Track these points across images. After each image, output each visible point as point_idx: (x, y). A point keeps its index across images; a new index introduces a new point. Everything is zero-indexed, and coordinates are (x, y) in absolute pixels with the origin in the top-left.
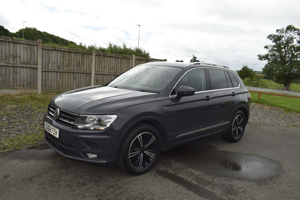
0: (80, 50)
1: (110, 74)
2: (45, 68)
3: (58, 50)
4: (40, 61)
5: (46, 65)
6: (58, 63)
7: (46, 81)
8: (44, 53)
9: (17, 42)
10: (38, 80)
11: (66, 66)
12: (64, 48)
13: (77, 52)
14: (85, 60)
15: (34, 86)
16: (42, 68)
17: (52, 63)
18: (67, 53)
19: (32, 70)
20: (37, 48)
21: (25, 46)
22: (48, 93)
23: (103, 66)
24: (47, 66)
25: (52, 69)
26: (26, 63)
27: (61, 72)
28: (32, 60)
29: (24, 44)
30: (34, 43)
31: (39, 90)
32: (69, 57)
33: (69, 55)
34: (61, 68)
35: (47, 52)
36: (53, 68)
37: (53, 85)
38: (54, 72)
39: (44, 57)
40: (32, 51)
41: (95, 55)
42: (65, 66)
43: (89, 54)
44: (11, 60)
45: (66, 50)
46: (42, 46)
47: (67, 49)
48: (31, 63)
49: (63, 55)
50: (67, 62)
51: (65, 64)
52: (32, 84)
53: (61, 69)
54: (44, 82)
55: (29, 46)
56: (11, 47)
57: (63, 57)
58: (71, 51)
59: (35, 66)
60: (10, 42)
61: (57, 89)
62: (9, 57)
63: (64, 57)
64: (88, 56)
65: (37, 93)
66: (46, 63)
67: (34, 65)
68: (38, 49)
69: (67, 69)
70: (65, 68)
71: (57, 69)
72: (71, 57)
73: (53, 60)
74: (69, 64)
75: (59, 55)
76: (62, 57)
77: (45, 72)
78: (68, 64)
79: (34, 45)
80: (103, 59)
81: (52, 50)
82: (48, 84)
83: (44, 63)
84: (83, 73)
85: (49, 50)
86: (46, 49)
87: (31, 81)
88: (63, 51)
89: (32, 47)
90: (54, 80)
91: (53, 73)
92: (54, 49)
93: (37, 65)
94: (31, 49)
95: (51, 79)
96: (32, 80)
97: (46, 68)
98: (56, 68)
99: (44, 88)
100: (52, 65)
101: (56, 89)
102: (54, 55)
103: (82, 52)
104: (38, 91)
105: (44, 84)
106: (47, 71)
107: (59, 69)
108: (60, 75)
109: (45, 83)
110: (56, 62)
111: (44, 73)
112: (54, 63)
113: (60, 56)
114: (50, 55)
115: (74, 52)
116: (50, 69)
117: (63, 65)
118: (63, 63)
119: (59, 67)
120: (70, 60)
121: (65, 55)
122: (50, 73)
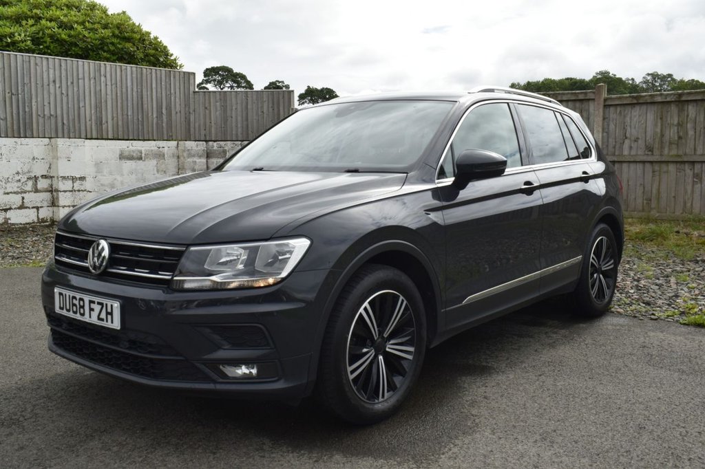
2: (614, 154)
3: (647, 103)
5: (614, 147)
6: (647, 139)
8: (611, 115)
11: (671, 143)
12: (661, 95)
17: (633, 139)
18: (674, 108)
24: (620, 148)
25: (630, 154)
27: (656, 162)
30: (588, 94)
32: (679, 116)
33: (681, 111)
34: (656, 152)
35: (620, 112)
36: (633, 152)
38: (637, 162)
39: (611, 127)
42: (668, 144)
45: (668, 99)
46: (605, 100)
47: (671, 94)
49: (662, 113)
50: (672, 133)
51: (667, 138)
53: (655, 154)
57: (661, 119)
61: (643, 210)
63: (664, 118)
66: (615, 142)
69: (674, 152)
70: (666, 151)
71: (645, 154)
72: (688, 116)
73: (633, 130)
74: (680, 138)
75: (650, 116)
76: (659, 121)
77: (614, 163)
78: (676, 139)
79: (589, 100)
81: (632, 105)
83: (611, 141)
85: (623, 105)
86: (616, 105)
88: (662, 103)
90: (636, 185)
91: (633, 166)
92: (635, 101)
95: (628, 181)
97: (616, 154)
98: (641, 152)
100: (632, 145)
101: (641, 208)
102: (637, 116)
106: (619, 162)
107: (650, 153)
108: (653, 172)
110: (641, 136)
112: (638, 138)
113: (652, 118)
114: (628, 119)
115: (695, 101)
116: (626, 156)
117: (662, 142)
118: (662, 136)
119: (650, 149)
120: (681, 126)
121: (667, 112)
122: (625, 166)
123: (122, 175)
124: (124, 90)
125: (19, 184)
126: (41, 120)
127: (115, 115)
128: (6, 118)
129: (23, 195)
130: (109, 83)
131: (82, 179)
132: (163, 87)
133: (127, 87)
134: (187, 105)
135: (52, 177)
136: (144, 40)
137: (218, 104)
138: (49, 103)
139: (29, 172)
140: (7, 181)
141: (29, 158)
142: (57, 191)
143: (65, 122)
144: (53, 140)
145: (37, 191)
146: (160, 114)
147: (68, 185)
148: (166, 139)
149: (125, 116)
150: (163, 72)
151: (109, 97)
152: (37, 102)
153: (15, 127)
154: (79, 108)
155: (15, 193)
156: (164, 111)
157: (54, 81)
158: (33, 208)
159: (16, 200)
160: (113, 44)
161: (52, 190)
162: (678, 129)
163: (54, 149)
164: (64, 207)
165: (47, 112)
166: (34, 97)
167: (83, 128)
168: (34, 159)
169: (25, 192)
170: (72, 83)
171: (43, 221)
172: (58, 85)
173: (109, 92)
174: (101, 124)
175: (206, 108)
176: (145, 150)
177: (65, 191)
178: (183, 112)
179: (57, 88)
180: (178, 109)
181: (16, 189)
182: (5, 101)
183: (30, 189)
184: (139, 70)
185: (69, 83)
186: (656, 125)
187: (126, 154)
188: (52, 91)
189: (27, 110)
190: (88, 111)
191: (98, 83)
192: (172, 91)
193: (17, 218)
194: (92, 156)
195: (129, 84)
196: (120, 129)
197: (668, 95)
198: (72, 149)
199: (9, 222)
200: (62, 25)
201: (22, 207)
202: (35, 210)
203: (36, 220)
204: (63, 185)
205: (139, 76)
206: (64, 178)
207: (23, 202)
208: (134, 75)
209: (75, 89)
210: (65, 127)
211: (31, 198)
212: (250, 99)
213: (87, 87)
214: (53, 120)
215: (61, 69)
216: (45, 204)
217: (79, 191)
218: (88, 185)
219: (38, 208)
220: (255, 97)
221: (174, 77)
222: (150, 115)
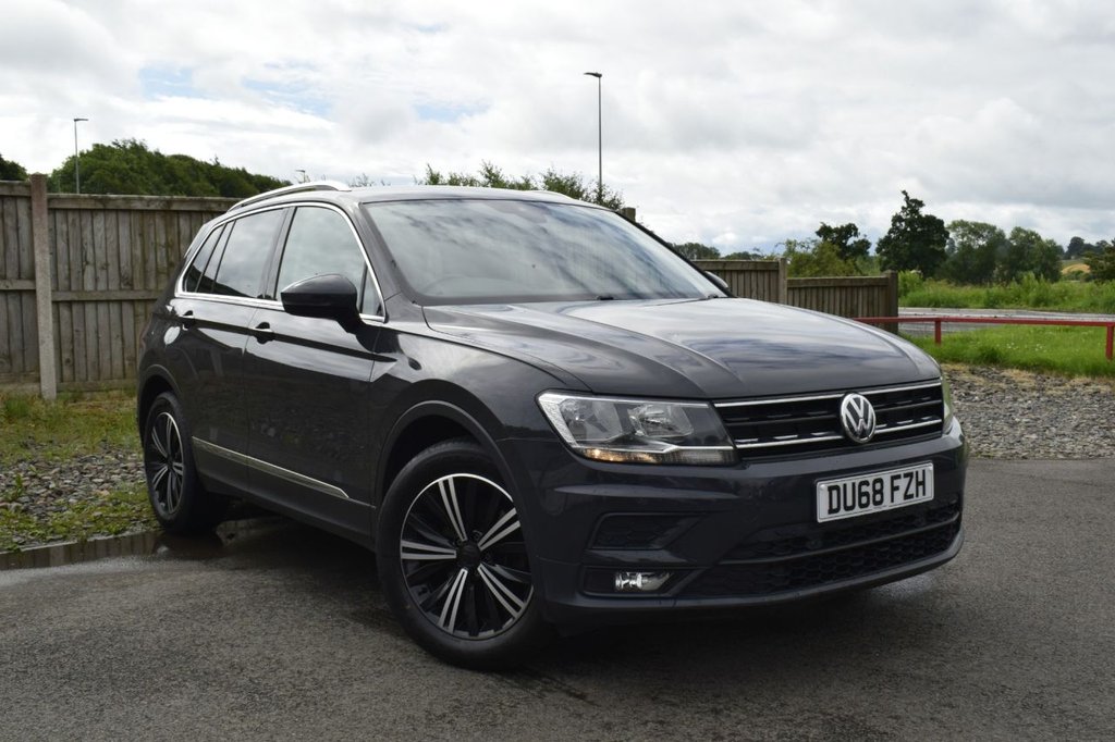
0: (212, 201)
2: (70, 289)
3: (117, 211)
4: (43, 260)
5: (69, 278)
6: (122, 265)
7: (76, 344)
8: (58, 225)
10: (40, 339)
11: (158, 273)
12: (141, 199)
13: (201, 212)
15: (28, 369)
16: (56, 290)
17: (98, 265)
18: (159, 221)
19: (13, 304)
20: (30, 208)
22: (88, 395)
24: (78, 279)
25: (96, 289)
27: (139, 301)
28: (12, 260)
30: (16, 188)
31: (49, 383)
32: (167, 233)
33: (168, 226)
34: (138, 285)
35: (73, 220)
36: (102, 286)
37: (105, 357)
38: (108, 301)
39: (61, 245)
40: (10, 222)
42: (153, 272)
45: (152, 207)
46: (50, 200)
47: (157, 200)
48: (9, 274)
49: (142, 227)
51: (151, 265)
52: (18, 361)
53: (136, 288)
54: (66, 346)
57: (141, 235)
58: (175, 207)
59: (25, 285)
61: (125, 376)
63: (145, 235)
65: (40, 396)
66: (69, 269)
67: (19, 278)
68: (34, 213)
70: (152, 285)
71: (121, 289)
72: (179, 233)
73: (98, 251)
74: (171, 265)
75: (124, 231)
76: (138, 238)
77: (70, 303)
78: (166, 265)
79: (15, 198)
81: (93, 211)
82: (86, 356)
83: (62, 268)
85: (80, 210)
86: (66, 210)
87: (13, 349)
88: (141, 211)
89: (9, 206)
90: (110, 338)
91: (102, 308)
92: (100, 206)
93: (32, 278)
95: (97, 332)
96: (16, 345)
97: (73, 288)
98: (114, 286)
99: (67, 372)
100: (99, 275)
101: (120, 373)
102: (103, 229)
104: (44, 387)
105: (66, 356)
106: (79, 302)
107: (128, 287)
108: (136, 316)
109: (73, 351)
110: (112, 261)
111: (64, 312)
112: (107, 264)
113: (127, 233)
114: (87, 233)
115: (189, 212)
116: (90, 292)
117: (145, 271)
118: (145, 261)
119: (128, 282)
120: (172, 247)
121: (149, 225)
122: (90, 308)
162: (167, 252)
186: (132, 244)
197: (151, 200)
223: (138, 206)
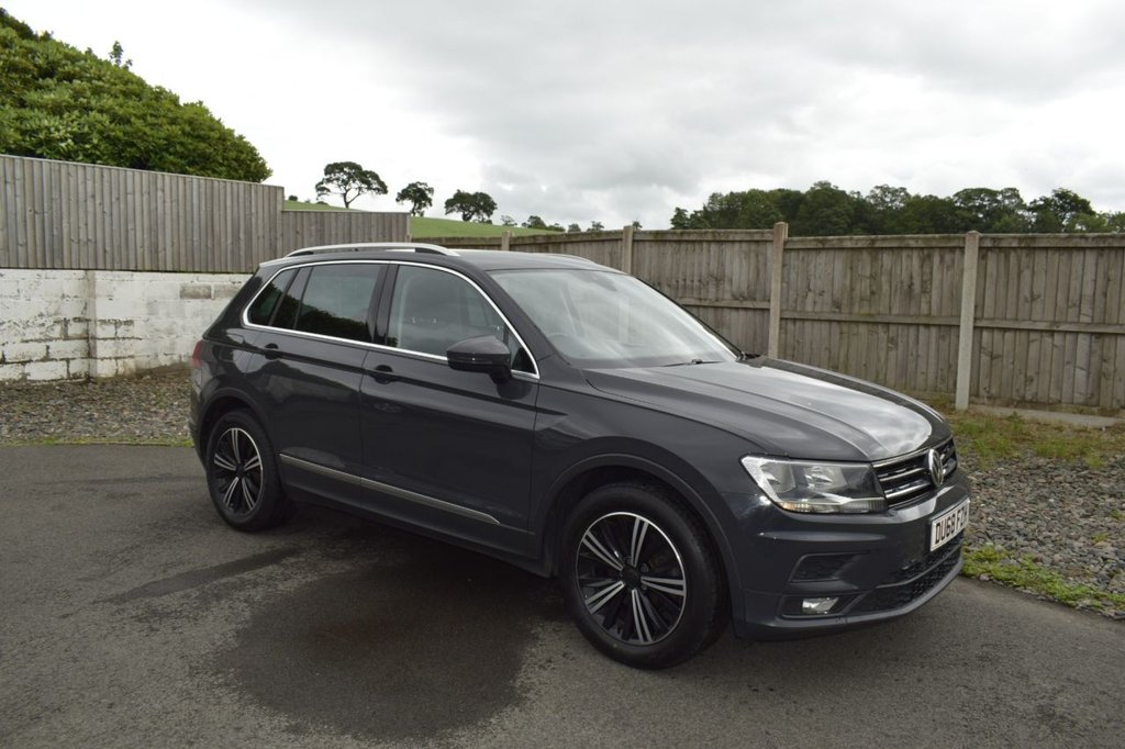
0: (912, 238)
1: (1062, 328)
2: (795, 309)
3: (835, 249)
5: (796, 301)
6: (834, 292)
9: (723, 239)
11: (862, 299)
13: (902, 248)
14: (936, 275)
16: (784, 309)
17: (817, 292)
18: (865, 256)
20: (773, 249)
21: (744, 245)
23: (1026, 292)
24: (802, 302)
25: (813, 310)
26: (746, 295)
27: (845, 322)
29: (740, 242)
30: (766, 235)
32: (872, 266)
33: (874, 260)
34: (845, 309)
35: (803, 258)
36: (818, 308)
38: (821, 320)
40: (760, 258)
41: (977, 249)
42: (858, 299)
43: (952, 249)
44: (712, 289)
45: (860, 245)
46: (786, 243)
47: (863, 239)
48: (758, 297)
49: (852, 262)
50: (863, 287)
51: (857, 293)
53: (843, 311)
55: (753, 247)
56: (712, 253)
57: (851, 268)
58: (878, 245)
59: (765, 305)
60: (709, 242)
62: (708, 283)
63: (854, 268)
64: (948, 257)
66: (797, 294)
67: (762, 300)
69: (865, 310)
70: (856, 309)
71: (831, 311)
72: (882, 266)
73: (818, 281)
74: (873, 293)
75: (838, 265)
76: (849, 271)
77: (795, 320)
78: (868, 293)
79: (765, 241)
80: (1024, 260)
81: (818, 250)
83: (791, 293)
84: (927, 326)
85: (807, 249)
86: (798, 250)
88: (853, 249)
89: (762, 246)
91: (817, 325)
92: (820, 246)
93: (769, 300)
94: (757, 256)
95: (811, 344)
97: (798, 309)
98: (826, 308)
100: (817, 299)
102: (823, 264)
103: (921, 244)
106: (800, 319)
107: (837, 310)
108: (841, 333)
110: (828, 289)
111: (788, 326)
112: (824, 292)
114: (812, 267)
115: (890, 249)
116: (810, 313)
117: (852, 298)
119: (837, 305)
120: (875, 278)
121: (858, 261)
122: (807, 324)
123: (184, 317)
124: (188, 209)
125: (43, 329)
126: (74, 246)
127: (175, 241)
128: (26, 243)
129: (48, 343)
130: (168, 200)
131: (129, 323)
132: (241, 205)
133: (192, 205)
134: (273, 228)
135: (88, 320)
136: (224, 140)
137: (313, 227)
138: (86, 225)
139: (56, 314)
140: (26, 325)
141: (56, 296)
142: (95, 338)
143: (108, 249)
144: (90, 272)
145: (67, 338)
146: (236, 239)
147: (109, 331)
148: (243, 271)
149: (189, 242)
150: (242, 186)
151: (168, 217)
152: (69, 223)
153: (39, 255)
154: (127, 231)
155: (36, 341)
156: (242, 236)
157: (94, 196)
158: (62, 360)
159: (39, 350)
160: (182, 144)
161: (88, 337)
162: (870, 282)
163: (91, 284)
164: (102, 359)
165: (82, 236)
166: (65, 217)
167: (132, 257)
168: (63, 296)
169: (51, 340)
170: (118, 199)
171: (75, 376)
172: (98, 202)
173: (168, 211)
174: (157, 252)
175: (297, 233)
176: (216, 286)
177: (105, 339)
178: (267, 237)
179: (97, 206)
180: (261, 233)
181: (38, 336)
182: (25, 221)
183: (58, 336)
184: (209, 183)
185: (114, 200)
186: (845, 276)
187: (190, 291)
188: (90, 209)
189: (55, 233)
190: (140, 236)
191: (153, 199)
192: (253, 211)
193: (40, 373)
194: (143, 294)
195: (195, 201)
196: (183, 259)
197: (859, 240)
198: (115, 284)
199: (29, 378)
200: (115, 119)
201: (46, 359)
202: (64, 363)
203: (65, 376)
204: (101, 332)
205: (208, 191)
206: (103, 322)
207: (48, 353)
208: (202, 190)
209: (122, 206)
210: (108, 256)
211: (59, 348)
212: (353, 222)
213: (138, 203)
214: (91, 245)
215: (102, 181)
216: (78, 355)
217: (124, 338)
218: (136, 330)
219: (68, 360)
220: (360, 220)
221: (256, 192)
222: (223, 240)
223: (848, 244)
